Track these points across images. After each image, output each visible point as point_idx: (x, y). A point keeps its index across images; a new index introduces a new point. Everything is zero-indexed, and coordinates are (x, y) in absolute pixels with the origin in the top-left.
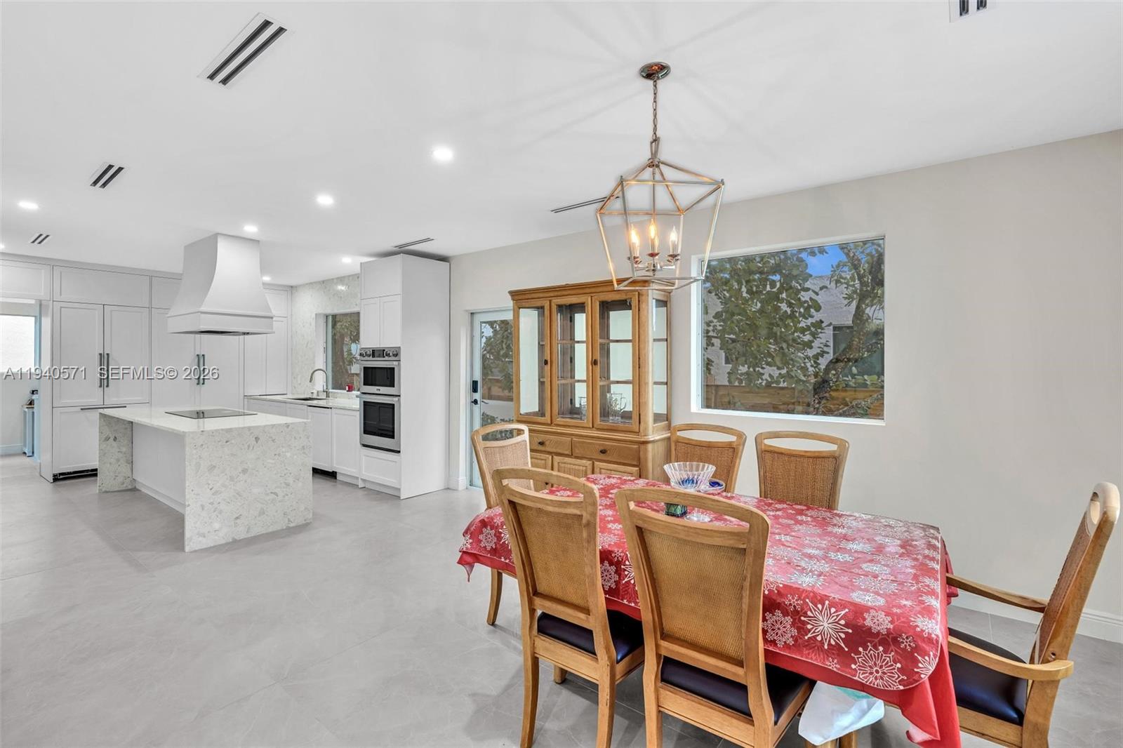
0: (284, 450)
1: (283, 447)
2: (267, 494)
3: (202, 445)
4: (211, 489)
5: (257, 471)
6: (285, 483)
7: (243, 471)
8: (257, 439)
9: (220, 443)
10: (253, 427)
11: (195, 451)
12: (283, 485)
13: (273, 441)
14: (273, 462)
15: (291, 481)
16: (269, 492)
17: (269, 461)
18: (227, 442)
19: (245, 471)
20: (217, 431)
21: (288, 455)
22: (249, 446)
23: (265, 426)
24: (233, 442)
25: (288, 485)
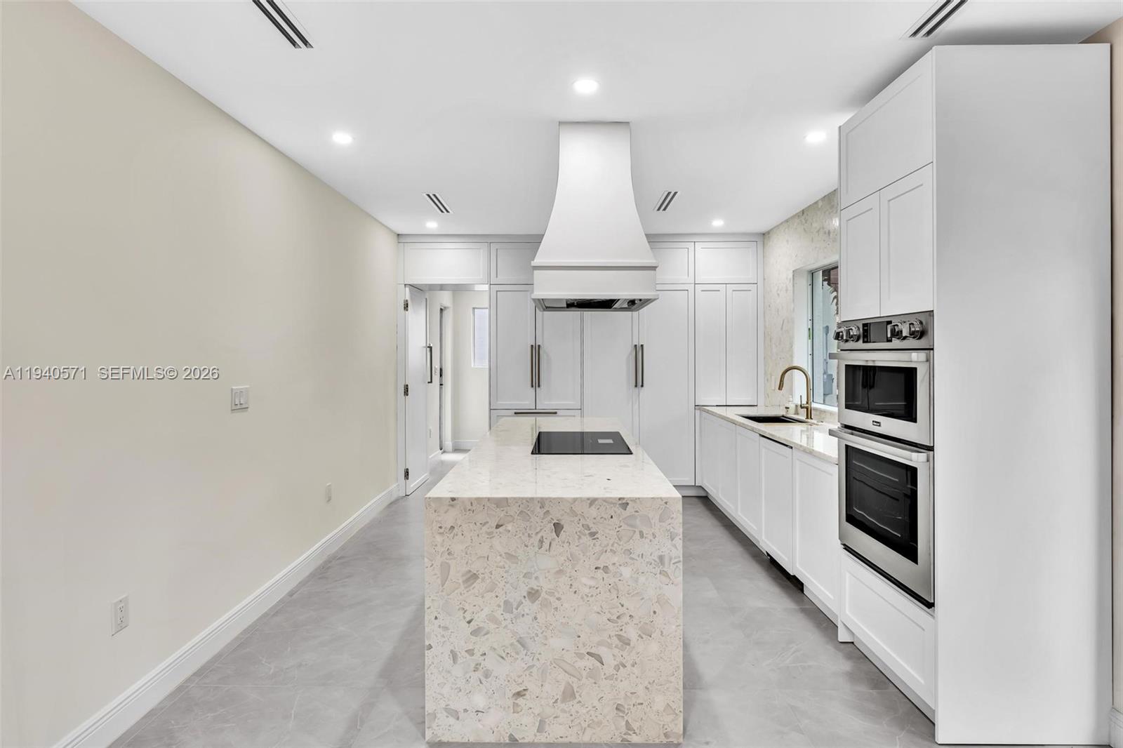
0: (615, 559)
1: (614, 552)
2: (580, 656)
3: (452, 527)
4: (469, 622)
5: (559, 599)
6: (619, 637)
7: (529, 593)
8: (558, 527)
9: (485, 529)
10: (550, 500)
11: (439, 539)
12: (615, 641)
13: (593, 534)
14: (592, 583)
15: (632, 633)
16: (583, 651)
17: (584, 580)
18: (498, 526)
19: (533, 595)
20: (479, 500)
21: (626, 572)
22: (541, 541)
23: (575, 500)
24: (510, 527)
25: (625, 642)
